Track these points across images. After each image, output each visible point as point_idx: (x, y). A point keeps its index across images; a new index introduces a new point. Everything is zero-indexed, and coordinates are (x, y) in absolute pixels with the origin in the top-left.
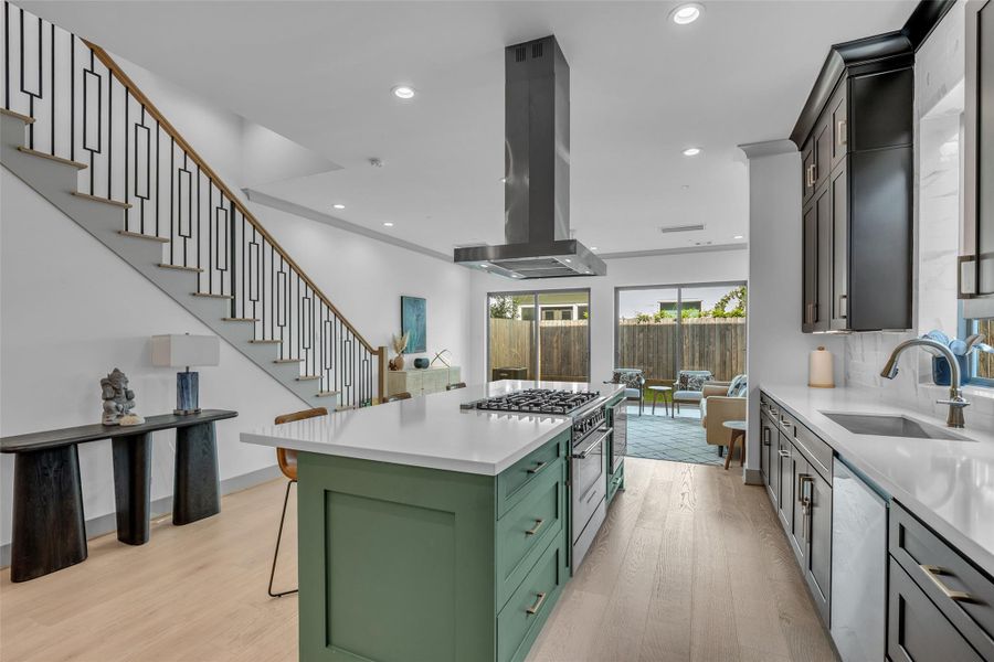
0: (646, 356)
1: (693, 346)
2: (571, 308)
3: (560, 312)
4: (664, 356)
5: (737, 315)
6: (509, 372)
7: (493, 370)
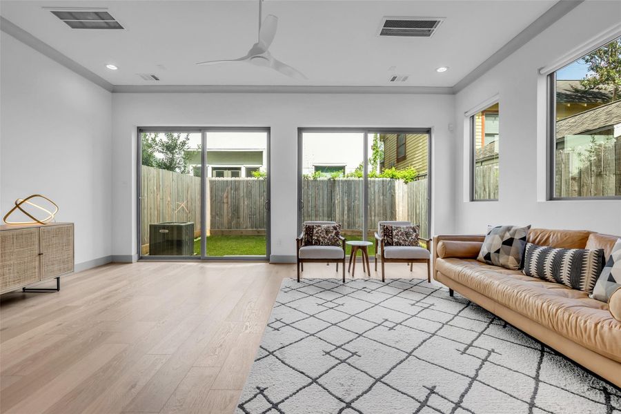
1: (343, 202)
2: (240, 169)
3: (230, 172)
4: (321, 210)
5: (374, 175)
6: (171, 228)
7: (150, 226)
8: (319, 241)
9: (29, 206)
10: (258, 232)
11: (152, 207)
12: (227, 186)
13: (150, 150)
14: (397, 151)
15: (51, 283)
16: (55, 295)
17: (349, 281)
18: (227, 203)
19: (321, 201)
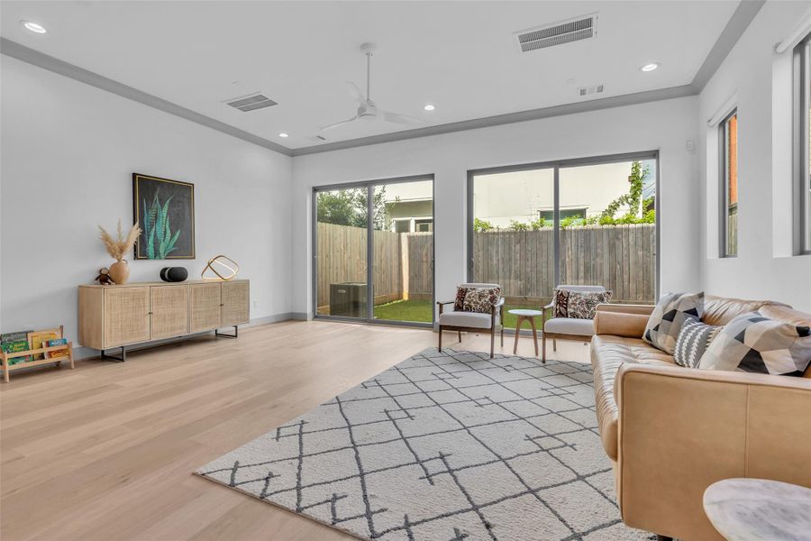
0: (523, 272)
1: (578, 260)
5: (628, 221)
6: (348, 288)
7: (331, 285)
8: (471, 307)
9: (218, 264)
11: (339, 266)
12: (426, 242)
13: (349, 205)
15: (230, 330)
16: (231, 342)
17: (499, 357)
18: (426, 262)
19: (545, 259)
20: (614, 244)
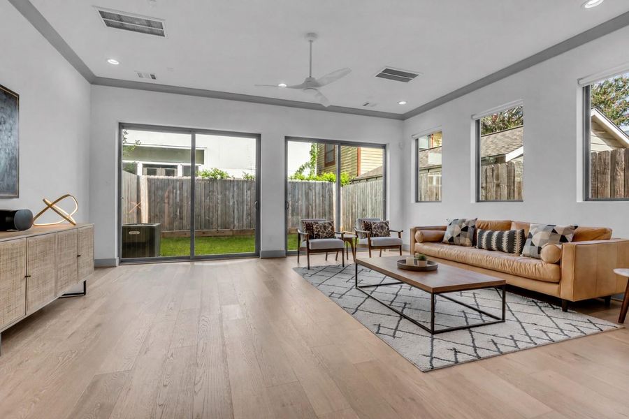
2: (176, 167)
5: (311, 178)
8: (319, 235)
10: (204, 233)
12: (168, 185)
14: (325, 156)
15: (81, 287)
18: (169, 203)
20: (308, 193)
